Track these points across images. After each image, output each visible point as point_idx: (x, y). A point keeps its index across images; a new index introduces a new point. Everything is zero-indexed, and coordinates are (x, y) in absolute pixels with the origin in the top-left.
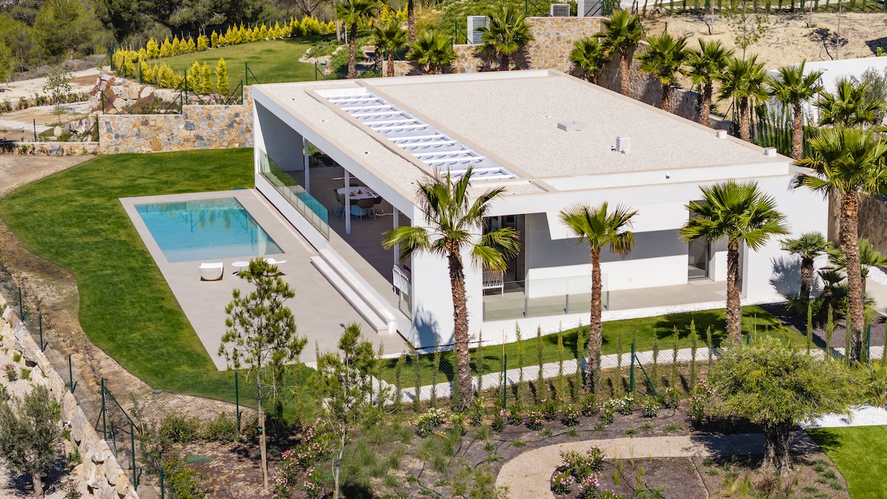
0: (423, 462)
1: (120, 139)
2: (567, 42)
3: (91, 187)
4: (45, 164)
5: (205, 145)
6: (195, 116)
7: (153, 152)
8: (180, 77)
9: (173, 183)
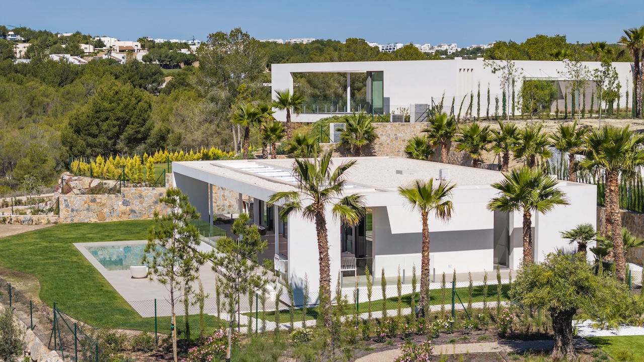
0: (296, 359)
1: (75, 212)
2: (403, 141)
3: (53, 238)
4: (19, 228)
5: (137, 217)
6: (130, 196)
7: (99, 222)
8: (120, 171)
9: (113, 236)
